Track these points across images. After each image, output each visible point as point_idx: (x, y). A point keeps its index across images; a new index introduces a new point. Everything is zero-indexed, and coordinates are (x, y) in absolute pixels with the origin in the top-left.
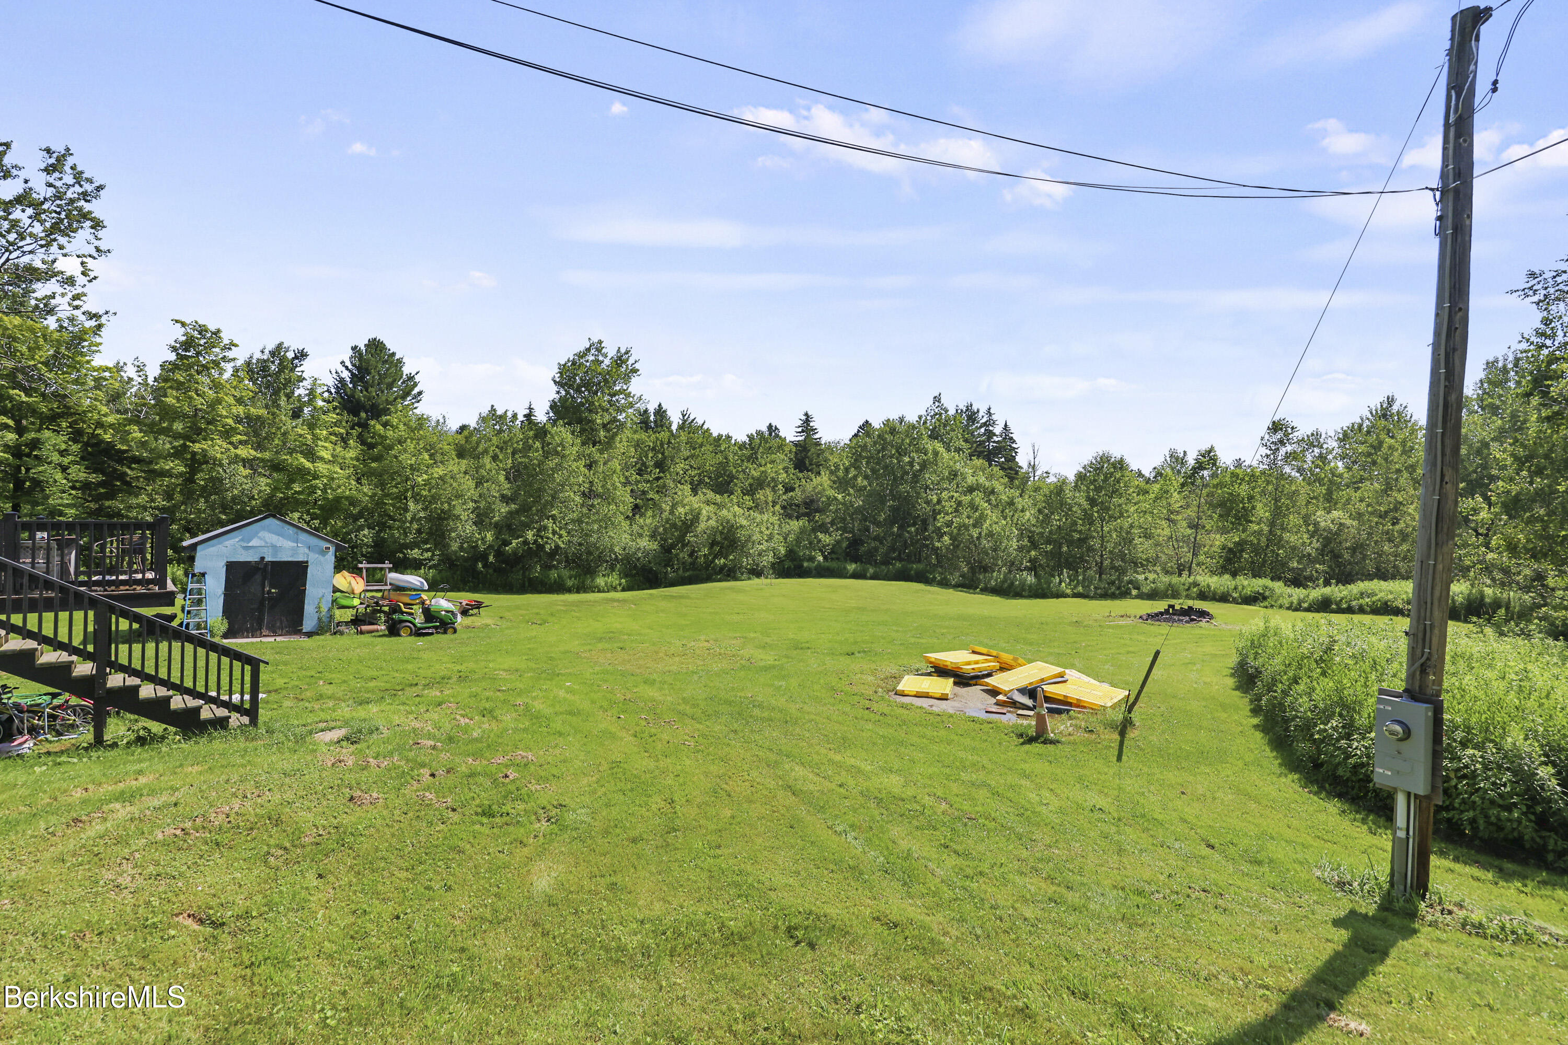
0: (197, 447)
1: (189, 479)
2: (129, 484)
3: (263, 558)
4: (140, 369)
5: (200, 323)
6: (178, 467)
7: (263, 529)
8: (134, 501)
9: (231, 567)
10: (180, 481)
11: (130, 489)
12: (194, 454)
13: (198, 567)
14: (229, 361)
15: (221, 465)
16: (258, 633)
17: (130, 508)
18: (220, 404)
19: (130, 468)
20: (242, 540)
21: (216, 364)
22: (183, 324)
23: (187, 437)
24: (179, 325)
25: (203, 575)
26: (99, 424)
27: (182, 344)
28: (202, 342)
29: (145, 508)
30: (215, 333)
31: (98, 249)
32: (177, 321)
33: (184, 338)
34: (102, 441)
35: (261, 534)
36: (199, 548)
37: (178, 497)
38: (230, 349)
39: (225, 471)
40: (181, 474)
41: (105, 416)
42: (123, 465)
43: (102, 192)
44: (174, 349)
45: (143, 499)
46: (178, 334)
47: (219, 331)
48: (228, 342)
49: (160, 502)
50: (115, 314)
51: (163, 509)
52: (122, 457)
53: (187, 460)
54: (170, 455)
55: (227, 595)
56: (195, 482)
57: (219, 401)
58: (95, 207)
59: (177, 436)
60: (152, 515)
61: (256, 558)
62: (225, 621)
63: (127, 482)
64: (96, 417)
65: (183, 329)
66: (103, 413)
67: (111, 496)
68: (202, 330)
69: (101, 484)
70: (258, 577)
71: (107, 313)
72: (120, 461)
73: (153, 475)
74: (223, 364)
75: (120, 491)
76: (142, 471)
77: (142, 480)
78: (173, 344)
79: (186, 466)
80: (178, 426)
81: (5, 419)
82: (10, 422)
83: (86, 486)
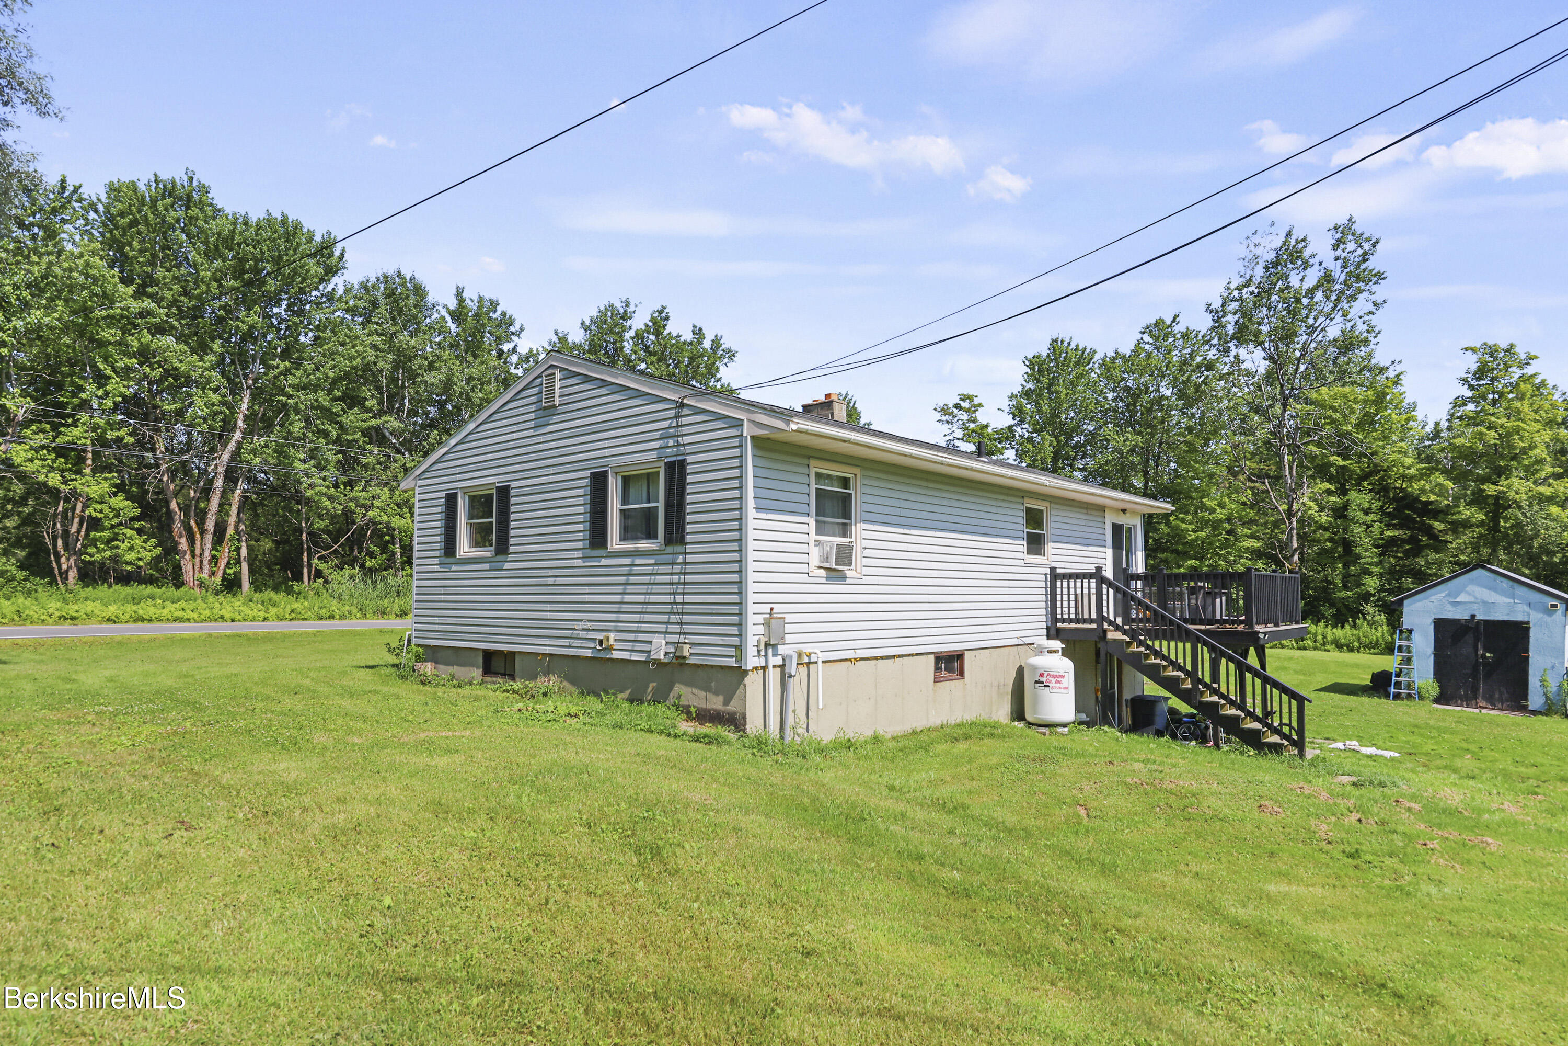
1: (1492, 528)
3: (1473, 616)
5: (1490, 343)
6: (1479, 515)
7: (1472, 581)
8: (1435, 557)
9: (1440, 624)
10: (1484, 530)
11: (1438, 543)
12: (1495, 498)
13: (1407, 622)
16: (1474, 702)
17: (1431, 564)
19: (1436, 520)
20: (1449, 595)
22: (1473, 350)
24: (1469, 353)
25: (1410, 631)
26: (1405, 477)
27: (1474, 373)
28: (1495, 364)
29: (1446, 564)
30: (1508, 350)
31: (1375, 304)
32: (1466, 349)
33: (1476, 366)
34: (1409, 495)
35: (1470, 588)
36: (1406, 602)
37: (1484, 549)
38: (1527, 364)
39: (1526, 516)
40: (1480, 524)
41: (1408, 468)
42: (1430, 517)
43: (1378, 246)
44: (1465, 381)
46: (1471, 362)
47: (1512, 346)
48: (1524, 356)
49: (1459, 555)
52: (1427, 510)
54: (1470, 504)
55: (1437, 656)
56: (1498, 531)
57: (1517, 431)
58: (1373, 263)
59: (1476, 479)
61: (1467, 616)
62: (1436, 685)
63: (1434, 536)
65: (1474, 356)
66: (1407, 464)
67: (1417, 550)
68: (1494, 351)
69: (1408, 540)
70: (1469, 638)
71: (1393, 363)
72: (1426, 513)
75: (1428, 546)
76: (1448, 523)
77: (1449, 532)
78: (1464, 376)
79: (1485, 514)
81: (1327, 486)
82: (1333, 488)
83: (1392, 542)
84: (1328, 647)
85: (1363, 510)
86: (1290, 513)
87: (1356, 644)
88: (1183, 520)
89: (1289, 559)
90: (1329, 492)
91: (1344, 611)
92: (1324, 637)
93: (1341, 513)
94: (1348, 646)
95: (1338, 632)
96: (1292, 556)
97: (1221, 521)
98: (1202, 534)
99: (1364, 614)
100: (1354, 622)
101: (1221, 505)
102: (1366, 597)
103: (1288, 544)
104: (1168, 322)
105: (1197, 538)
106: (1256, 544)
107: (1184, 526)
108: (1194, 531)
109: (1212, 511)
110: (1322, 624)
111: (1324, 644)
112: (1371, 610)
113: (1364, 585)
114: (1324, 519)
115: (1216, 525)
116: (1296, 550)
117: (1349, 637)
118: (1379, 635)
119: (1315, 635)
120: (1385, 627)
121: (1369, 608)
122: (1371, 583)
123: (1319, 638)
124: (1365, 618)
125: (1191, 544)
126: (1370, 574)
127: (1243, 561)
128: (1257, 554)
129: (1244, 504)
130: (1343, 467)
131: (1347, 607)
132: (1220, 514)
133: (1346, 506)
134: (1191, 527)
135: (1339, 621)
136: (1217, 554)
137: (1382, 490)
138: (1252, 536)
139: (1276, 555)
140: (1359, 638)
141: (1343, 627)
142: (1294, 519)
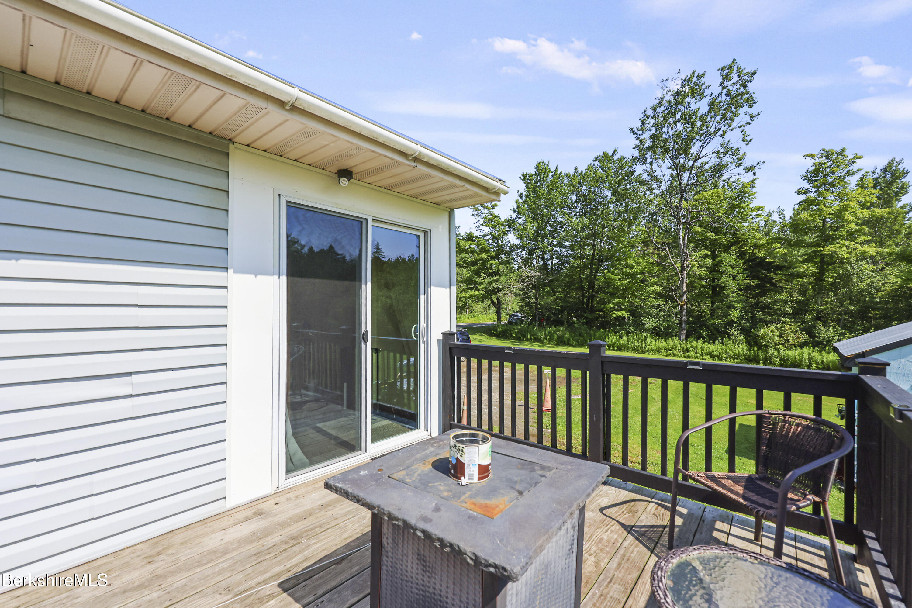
0: (827, 250)
1: (819, 278)
2: (774, 285)
4: (781, 213)
5: (827, 149)
6: (811, 268)
8: (779, 297)
10: (812, 279)
11: (778, 289)
12: (823, 256)
14: (853, 174)
15: (850, 263)
17: (776, 302)
18: (847, 210)
19: (775, 274)
21: (842, 179)
22: (812, 156)
23: (818, 245)
24: (809, 158)
26: (756, 246)
27: (811, 172)
28: (829, 164)
29: (786, 302)
30: (840, 154)
31: (751, 116)
32: (807, 156)
33: (813, 168)
34: (758, 257)
37: (810, 292)
38: (854, 162)
39: (853, 268)
40: (812, 275)
41: (759, 239)
42: (771, 272)
43: (754, 77)
44: (806, 178)
45: (784, 295)
46: (809, 164)
47: (843, 150)
48: (852, 157)
49: (797, 296)
50: (764, 162)
51: (798, 302)
52: (770, 267)
53: (816, 263)
54: (804, 261)
56: (824, 280)
57: (845, 209)
59: (809, 245)
60: (791, 307)
63: (773, 283)
64: (753, 241)
65: (813, 160)
66: (758, 237)
67: (764, 293)
68: (828, 155)
69: (757, 286)
71: (758, 163)
72: (769, 270)
73: (792, 277)
74: (847, 178)
75: (769, 290)
76: (783, 275)
77: (783, 281)
78: (805, 174)
79: (817, 268)
80: (809, 238)
81: (706, 252)
82: (709, 253)
83: (748, 288)
84: (705, 357)
85: (731, 266)
86: (683, 269)
87: (725, 356)
88: (613, 273)
89: (680, 297)
90: (706, 256)
91: (715, 332)
92: (702, 350)
93: (714, 269)
94: (718, 357)
95: (712, 347)
96: (683, 296)
97: (637, 274)
98: (625, 282)
99: (729, 335)
100: (722, 340)
101: (638, 263)
102: (731, 324)
103: (679, 288)
104: (610, 154)
105: (622, 285)
106: (659, 289)
107: (613, 276)
108: (619, 280)
109: (632, 267)
110: (701, 341)
111: (702, 355)
112: (735, 333)
113: (729, 315)
114: (702, 272)
115: (633, 276)
116: (685, 292)
117: (719, 350)
118: (740, 350)
119: (696, 348)
120: (744, 344)
121: (733, 331)
122: (735, 314)
123: (699, 350)
124: (729, 338)
125: (617, 288)
126: (734, 308)
127: (650, 299)
128: (659, 295)
129: (653, 263)
130: (716, 240)
131: (718, 330)
132: (637, 269)
133: (719, 264)
134: (617, 278)
135: (712, 339)
136: (635, 295)
137: (741, 255)
138: (656, 284)
139: (672, 296)
140: (726, 351)
141: (714, 343)
142: (685, 272)
